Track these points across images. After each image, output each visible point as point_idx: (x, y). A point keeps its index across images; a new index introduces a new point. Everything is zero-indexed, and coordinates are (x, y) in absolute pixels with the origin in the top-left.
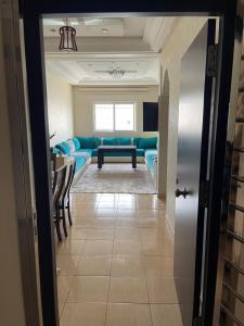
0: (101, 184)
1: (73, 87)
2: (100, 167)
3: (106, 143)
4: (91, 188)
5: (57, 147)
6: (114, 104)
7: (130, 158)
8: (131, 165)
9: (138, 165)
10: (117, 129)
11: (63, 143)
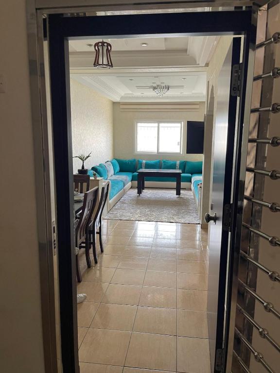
0: (138, 211)
1: (114, 103)
2: (140, 192)
3: (148, 166)
4: (127, 215)
5: (93, 169)
6: (159, 122)
7: (174, 184)
8: (175, 192)
9: (182, 192)
10: (161, 150)
11: (100, 165)
